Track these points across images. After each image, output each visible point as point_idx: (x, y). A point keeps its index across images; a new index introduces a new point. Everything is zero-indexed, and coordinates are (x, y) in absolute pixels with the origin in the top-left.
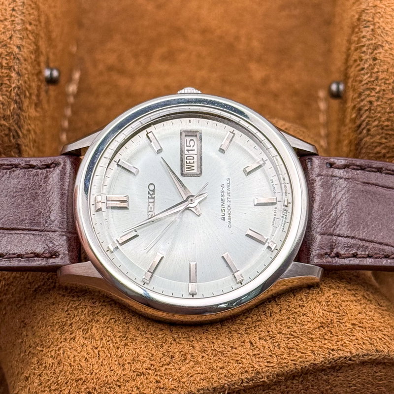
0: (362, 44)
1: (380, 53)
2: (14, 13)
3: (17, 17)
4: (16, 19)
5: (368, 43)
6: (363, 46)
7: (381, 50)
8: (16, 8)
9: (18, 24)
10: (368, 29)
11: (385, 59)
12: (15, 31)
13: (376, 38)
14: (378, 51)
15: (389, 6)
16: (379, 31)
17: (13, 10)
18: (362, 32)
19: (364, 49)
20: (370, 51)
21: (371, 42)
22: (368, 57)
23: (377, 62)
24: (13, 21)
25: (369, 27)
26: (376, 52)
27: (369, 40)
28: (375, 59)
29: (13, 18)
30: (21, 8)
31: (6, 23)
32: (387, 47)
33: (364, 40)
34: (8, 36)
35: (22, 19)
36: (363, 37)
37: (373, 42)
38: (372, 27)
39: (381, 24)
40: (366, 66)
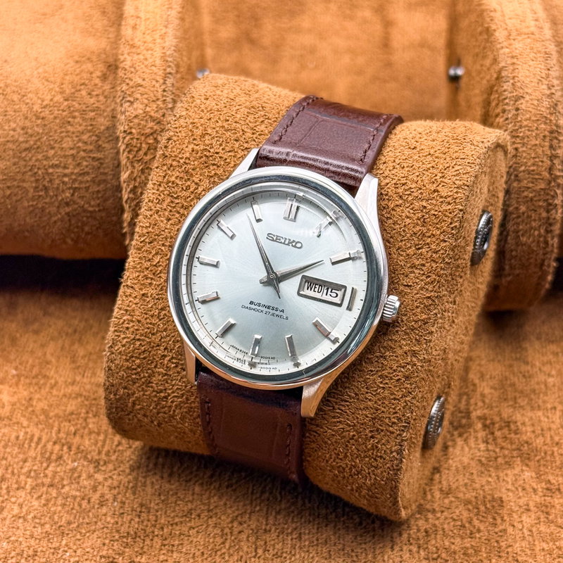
0: (504, 97)
1: (522, 104)
2: (165, 94)
3: (168, 97)
4: (167, 99)
5: (509, 95)
6: (505, 99)
7: (522, 101)
8: (166, 89)
9: (169, 103)
10: (508, 83)
11: (528, 109)
12: (167, 109)
13: (516, 90)
14: (520, 102)
15: (526, 63)
16: (519, 84)
17: (164, 91)
18: (503, 87)
19: (507, 101)
20: (512, 102)
21: (512, 95)
22: (510, 108)
23: (519, 112)
24: (165, 100)
25: (509, 81)
26: (517, 103)
27: (510, 93)
28: (517, 109)
29: (164, 98)
30: (171, 89)
31: (159, 103)
32: (527, 98)
33: (506, 93)
34: (161, 114)
35: (172, 99)
36: (505, 91)
37: (515, 94)
38: (511, 81)
39: (520, 78)
40: (510, 116)
